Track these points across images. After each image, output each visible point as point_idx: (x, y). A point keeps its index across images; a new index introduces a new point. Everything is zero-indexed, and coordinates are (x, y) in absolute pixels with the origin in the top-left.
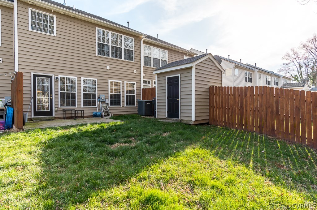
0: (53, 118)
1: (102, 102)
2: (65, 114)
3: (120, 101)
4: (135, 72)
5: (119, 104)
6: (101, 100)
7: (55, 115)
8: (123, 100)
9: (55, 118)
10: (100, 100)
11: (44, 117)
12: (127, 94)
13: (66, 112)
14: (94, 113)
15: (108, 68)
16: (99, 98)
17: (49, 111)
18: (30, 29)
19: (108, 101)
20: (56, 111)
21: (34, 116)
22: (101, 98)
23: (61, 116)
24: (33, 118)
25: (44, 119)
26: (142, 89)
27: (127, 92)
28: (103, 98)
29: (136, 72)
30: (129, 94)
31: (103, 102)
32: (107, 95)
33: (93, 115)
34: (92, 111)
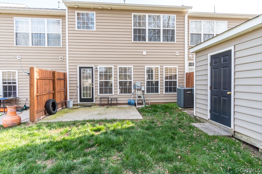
0: (94, 105)
1: (137, 89)
2: (101, 101)
3: (158, 88)
4: (176, 54)
5: (157, 91)
6: (137, 88)
7: (95, 102)
8: (162, 87)
9: (95, 105)
10: (135, 87)
11: (87, 104)
12: (167, 80)
13: (102, 100)
14: (129, 101)
15: (145, 53)
16: (134, 85)
17: (91, 98)
18: (76, 29)
19: (144, 88)
20: (96, 98)
21: (80, 102)
22: (136, 85)
23: (99, 103)
24: (79, 104)
25: (87, 105)
26: (186, 73)
27: (167, 78)
28: (138, 86)
29: (178, 54)
30: (169, 79)
31: (139, 89)
32: (142, 82)
33: (128, 102)
34: (128, 99)
